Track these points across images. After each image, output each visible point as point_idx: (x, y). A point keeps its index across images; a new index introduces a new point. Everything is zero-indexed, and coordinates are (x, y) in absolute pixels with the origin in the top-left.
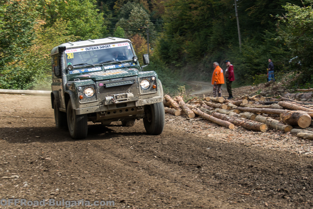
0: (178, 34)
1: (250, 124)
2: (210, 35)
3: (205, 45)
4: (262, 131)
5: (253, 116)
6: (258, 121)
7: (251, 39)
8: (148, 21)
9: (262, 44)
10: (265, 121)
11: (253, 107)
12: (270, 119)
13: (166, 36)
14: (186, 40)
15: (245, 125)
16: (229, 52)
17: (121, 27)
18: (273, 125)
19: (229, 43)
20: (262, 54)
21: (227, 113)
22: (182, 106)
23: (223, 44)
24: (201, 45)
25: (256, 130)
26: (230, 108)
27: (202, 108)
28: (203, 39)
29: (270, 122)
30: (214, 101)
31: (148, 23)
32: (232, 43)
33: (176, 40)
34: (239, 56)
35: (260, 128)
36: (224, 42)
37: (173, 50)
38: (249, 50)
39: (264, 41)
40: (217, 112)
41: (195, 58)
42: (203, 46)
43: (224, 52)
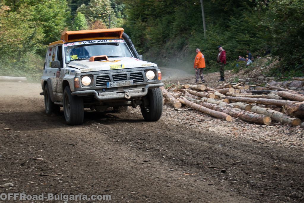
0: (140, 20)
1: (250, 116)
2: (173, 21)
3: (167, 31)
4: (265, 124)
5: (248, 107)
6: (257, 113)
7: (214, 25)
8: (109, 7)
9: (227, 30)
10: (265, 113)
11: (243, 97)
12: (271, 111)
13: (128, 22)
14: (148, 26)
15: (244, 117)
16: (192, 39)
17: (82, 13)
18: (276, 117)
19: (192, 29)
20: (227, 41)
21: (216, 103)
22: (165, 94)
23: (186, 30)
24: (163, 31)
25: (259, 123)
26: (218, 98)
27: (186, 96)
28: (166, 25)
29: (271, 114)
30: (194, 89)
31: (109, 10)
32: (195, 29)
33: (138, 26)
34: (203, 43)
35: (263, 121)
36: (187, 28)
37: (134, 36)
38: (214, 37)
39: (230, 28)
40: (204, 101)
41: (158, 44)
42: (165, 32)
43: (186, 39)
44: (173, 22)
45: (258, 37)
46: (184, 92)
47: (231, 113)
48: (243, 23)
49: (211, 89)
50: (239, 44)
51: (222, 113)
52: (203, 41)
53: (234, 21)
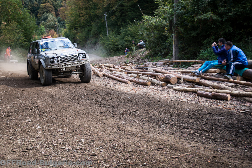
0: (73, 29)
1: (140, 81)
4: (148, 85)
5: (138, 76)
7: (113, 32)
8: (57, 23)
9: (119, 35)
10: (147, 79)
11: (134, 71)
13: (67, 30)
14: (78, 32)
16: (101, 39)
17: (43, 26)
18: (153, 82)
21: (121, 74)
23: (98, 34)
25: (145, 85)
26: (121, 71)
28: (87, 32)
29: (151, 80)
30: (107, 66)
31: (57, 24)
32: (102, 34)
33: (73, 33)
37: (71, 38)
38: (113, 38)
39: (121, 34)
40: (114, 73)
41: (83, 42)
42: (87, 36)
43: (98, 39)
44: (91, 31)
45: (135, 38)
46: (103, 68)
47: (130, 79)
48: (128, 31)
49: (116, 66)
50: (126, 42)
51: (125, 80)
52: (107, 40)
53: (123, 30)
